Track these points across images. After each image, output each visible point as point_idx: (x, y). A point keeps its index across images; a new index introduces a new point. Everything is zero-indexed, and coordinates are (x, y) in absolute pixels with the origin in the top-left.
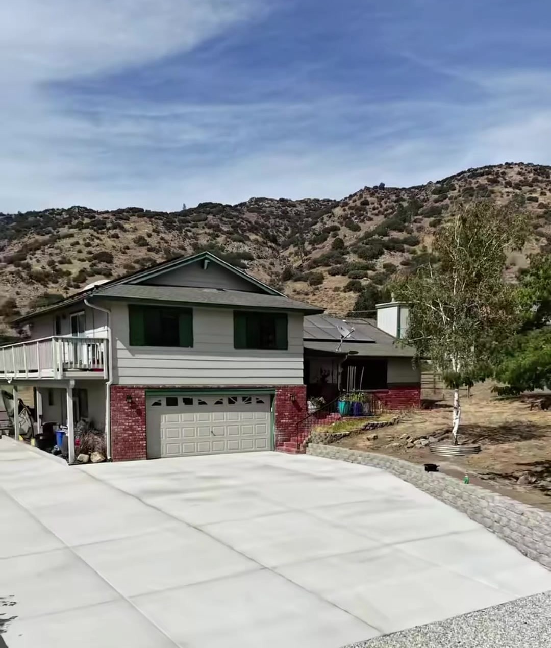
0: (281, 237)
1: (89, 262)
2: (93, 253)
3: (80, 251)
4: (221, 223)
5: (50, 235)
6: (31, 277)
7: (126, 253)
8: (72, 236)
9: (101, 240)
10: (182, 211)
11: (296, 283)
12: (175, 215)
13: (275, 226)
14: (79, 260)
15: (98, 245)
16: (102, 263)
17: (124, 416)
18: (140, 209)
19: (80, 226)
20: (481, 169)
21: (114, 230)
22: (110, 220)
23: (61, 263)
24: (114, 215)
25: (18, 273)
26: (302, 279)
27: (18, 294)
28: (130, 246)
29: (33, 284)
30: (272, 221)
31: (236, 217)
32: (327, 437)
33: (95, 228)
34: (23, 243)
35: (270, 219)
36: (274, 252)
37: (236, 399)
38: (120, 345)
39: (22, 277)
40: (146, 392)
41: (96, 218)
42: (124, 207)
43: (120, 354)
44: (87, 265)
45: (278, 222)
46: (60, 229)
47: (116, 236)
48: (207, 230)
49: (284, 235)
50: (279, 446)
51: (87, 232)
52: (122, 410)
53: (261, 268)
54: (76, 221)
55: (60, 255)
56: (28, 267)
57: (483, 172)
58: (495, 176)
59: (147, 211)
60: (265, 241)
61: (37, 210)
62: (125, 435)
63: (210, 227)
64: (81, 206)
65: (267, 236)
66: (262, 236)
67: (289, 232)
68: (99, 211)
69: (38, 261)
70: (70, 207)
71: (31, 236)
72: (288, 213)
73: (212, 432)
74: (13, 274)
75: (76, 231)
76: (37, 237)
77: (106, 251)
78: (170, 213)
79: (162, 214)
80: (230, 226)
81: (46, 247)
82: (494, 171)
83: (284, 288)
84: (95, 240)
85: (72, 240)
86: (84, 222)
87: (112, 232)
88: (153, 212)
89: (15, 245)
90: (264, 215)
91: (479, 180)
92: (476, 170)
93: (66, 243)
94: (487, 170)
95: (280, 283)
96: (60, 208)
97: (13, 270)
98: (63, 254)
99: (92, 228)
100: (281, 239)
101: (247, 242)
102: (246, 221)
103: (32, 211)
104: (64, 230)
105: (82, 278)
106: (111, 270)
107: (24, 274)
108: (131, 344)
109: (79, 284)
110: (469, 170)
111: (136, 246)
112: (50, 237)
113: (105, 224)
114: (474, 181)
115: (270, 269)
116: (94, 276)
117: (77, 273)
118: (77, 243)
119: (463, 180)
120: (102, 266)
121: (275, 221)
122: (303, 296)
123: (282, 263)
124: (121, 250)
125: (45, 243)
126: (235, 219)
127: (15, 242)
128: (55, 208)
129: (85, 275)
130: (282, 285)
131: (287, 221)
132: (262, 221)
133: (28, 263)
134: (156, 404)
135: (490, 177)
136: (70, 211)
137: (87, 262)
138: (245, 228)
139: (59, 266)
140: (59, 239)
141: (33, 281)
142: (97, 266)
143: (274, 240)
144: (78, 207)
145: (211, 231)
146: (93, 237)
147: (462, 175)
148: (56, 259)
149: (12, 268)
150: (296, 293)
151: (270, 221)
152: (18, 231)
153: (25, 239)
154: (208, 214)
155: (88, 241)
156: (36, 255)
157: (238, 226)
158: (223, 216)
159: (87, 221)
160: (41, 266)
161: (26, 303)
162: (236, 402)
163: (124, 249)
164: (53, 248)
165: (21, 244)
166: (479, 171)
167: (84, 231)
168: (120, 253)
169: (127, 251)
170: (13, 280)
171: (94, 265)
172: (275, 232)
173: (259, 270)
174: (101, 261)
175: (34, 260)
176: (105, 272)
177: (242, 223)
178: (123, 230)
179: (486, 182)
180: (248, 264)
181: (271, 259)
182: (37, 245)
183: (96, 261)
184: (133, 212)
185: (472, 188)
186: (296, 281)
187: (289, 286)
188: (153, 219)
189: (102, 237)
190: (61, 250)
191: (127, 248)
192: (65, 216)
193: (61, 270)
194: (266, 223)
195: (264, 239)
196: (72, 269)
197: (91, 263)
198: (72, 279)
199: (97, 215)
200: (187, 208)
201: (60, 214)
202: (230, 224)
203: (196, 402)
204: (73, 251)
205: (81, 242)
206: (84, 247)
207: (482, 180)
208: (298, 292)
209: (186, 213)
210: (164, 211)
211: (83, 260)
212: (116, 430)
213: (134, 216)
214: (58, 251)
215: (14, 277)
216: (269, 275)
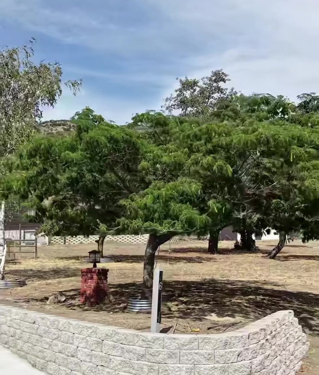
20: (59, 121)
57: (60, 124)
58: (68, 127)
82: (67, 124)
91: (58, 129)
92: (56, 121)
94: (63, 122)
110: (51, 121)
114: (54, 129)
119: (47, 127)
135: (65, 127)
147: (45, 124)
166: (57, 123)
179: (62, 130)
185: (53, 133)
207: (60, 129)
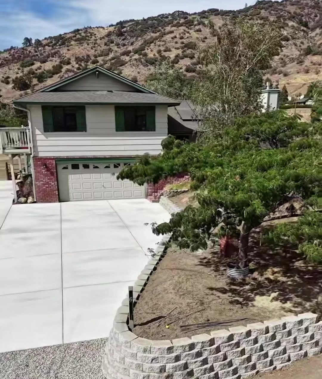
0: (311, 22)
1: (182, 49)
2: (184, 43)
3: (176, 43)
4: (269, 15)
5: (160, 32)
6: (147, 61)
7: (205, 42)
8: (172, 32)
9: (190, 34)
10: (244, 9)
11: (314, 56)
12: (240, 11)
13: (308, 15)
14: (175, 48)
15: (188, 38)
16: (189, 49)
17: (42, 176)
18: (217, 9)
19: (179, 25)
21: (199, 26)
22: (196, 19)
23: (165, 51)
24: (200, 15)
25: (140, 60)
26: (318, 53)
27: (139, 73)
28: (208, 36)
29: (148, 66)
30: (306, 11)
31: (281, 9)
32: (171, 193)
33: (187, 25)
34: (144, 39)
35: (305, 9)
36: (305, 34)
37: (119, 164)
38: (37, 132)
39: (141, 62)
40: (56, 161)
41: (188, 19)
42: (206, 9)
43: (38, 138)
44: (180, 52)
45: (311, 11)
46: (166, 28)
47: (200, 31)
48: (259, 21)
49: (314, 21)
50: (149, 196)
51: (182, 28)
52: (41, 172)
53: (293, 47)
54: (176, 22)
55: (165, 46)
56: (145, 55)
59: (221, 10)
60: (299, 26)
61: (154, 16)
62: (44, 187)
63: (262, 19)
64: (180, 10)
65: (301, 23)
66: (297, 23)
67: (317, 18)
68: (190, 13)
69: (152, 51)
70: (173, 12)
71: (149, 34)
72: (319, 3)
73: (103, 186)
74: (136, 60)
75: (175, 29)
76: (152, 34)
77: (193, 41)
78: (236, 11)
79: (230, 12)
80: (276, 17)
81: (157, 41)
83: (305, 60)
84: (186, 34)
85: (172, 35)
86: (181, 22)
87: (197, 27)
88: (225, 11)
89: (139, 40)
90: (301, 6)
93: (168, 37)
95: (303, 57)
96: (167, 13)
97: (137, 58)
98: (166, 45)
99: (185, 26)
100: (311, 24)
101: (286, 28)
102: (288, 12)
103: (151, 16)
104: (168, 29)
105: (176, 61)
106: (194, 54)
107: (142, 60)
108: (45, 131)
109: (175, 65)
111: (211, 36)
112: (160, 34)
113: (193, 22)
115: (300, 46)
116: (184, 59)
117: (174, 58)
118: (175, 37)
120: (189, 51)
121: (309, 11)
122: (317, 66)
123: (309, 41)
124: (202, 40)
125: (156, 39)
126: (279, 11)
127: (139, 38)
128: (164, 13)
129: (179, 59)
130: (304, 59)
131: (317, 10)
132: (298, 11)
133: (145, 53)
134: (64, 168)
136: (173, 15)
137: (180, 49)
138: (286, 18)
139: (164, 54)
140: (165, 35)
141: (148, 64)
142: (186, 52)
143: (306, 25)
144: (178, 11)
145: (262, 22)
146: (185, 32)
148: (162, 48)
149: (137, 56)
150: (313, 64)
151: (305, 11)
152: (142, 31)
153: (145, 37)
154: (261, 9)
155: (182, 35)
156: (151, 47)
157: (281, 16)
158: (272, 10)
159: (182, 21)
160: (153, 54)
161: (143, 79)
162: (119, 167)
163: (204, 39)
164: (161, 41)
165: (143, 39)
167: (180, 28)
168: (201, 42)
169: (206, 40)
170: (136, 64)
171: (185, 51)
172: (307, 19)
173: (292, 48)
174: (189, 48)
175: (149, 50)
176: (190, 56)
177: (284, 14)
178: (204, 25)
180: (285, 44)
181: (302, 39)
182: (152, 40)
183: (186, 49)
184: (212, 12)
186: (314, 55)
187: (308, 59)
188: (224, 16)
189: (191, 31)
190: (165, 42)
191: (206, 38)
192: (170, 18)
193: (164, 56)
194: (301, 13)
195: (299, 24)
196: (171, 55)
197: (182, 50)
198: (170, 61)
199: (189, 17)
200: (248, 6)
201: (167, 17)
202: (276, 15)
203: (91, 167)
204: (173, 43)
205: (178, 36)
206: (179, 39)
208: (314, 63)
209: (247, 9)
210: (232, 10)
211: (178, 49)
212: (38, 184)
213: (212, 15)
214: (163, 43)
215: (137, 62)
216: (299, 51)
